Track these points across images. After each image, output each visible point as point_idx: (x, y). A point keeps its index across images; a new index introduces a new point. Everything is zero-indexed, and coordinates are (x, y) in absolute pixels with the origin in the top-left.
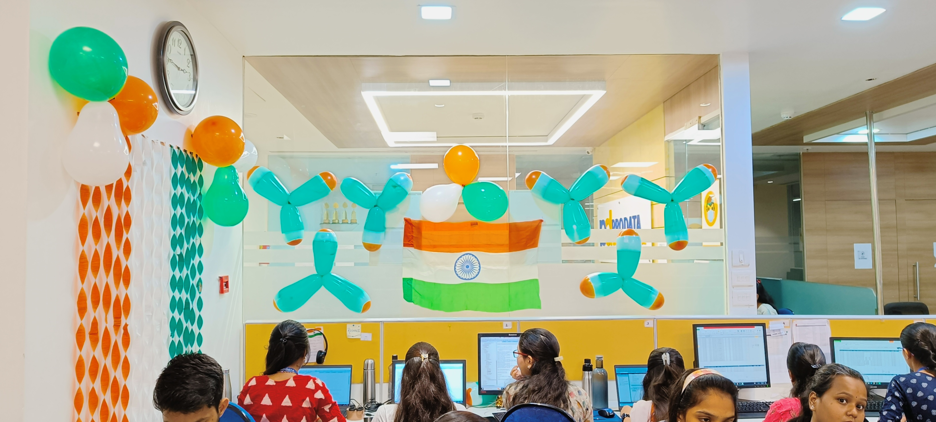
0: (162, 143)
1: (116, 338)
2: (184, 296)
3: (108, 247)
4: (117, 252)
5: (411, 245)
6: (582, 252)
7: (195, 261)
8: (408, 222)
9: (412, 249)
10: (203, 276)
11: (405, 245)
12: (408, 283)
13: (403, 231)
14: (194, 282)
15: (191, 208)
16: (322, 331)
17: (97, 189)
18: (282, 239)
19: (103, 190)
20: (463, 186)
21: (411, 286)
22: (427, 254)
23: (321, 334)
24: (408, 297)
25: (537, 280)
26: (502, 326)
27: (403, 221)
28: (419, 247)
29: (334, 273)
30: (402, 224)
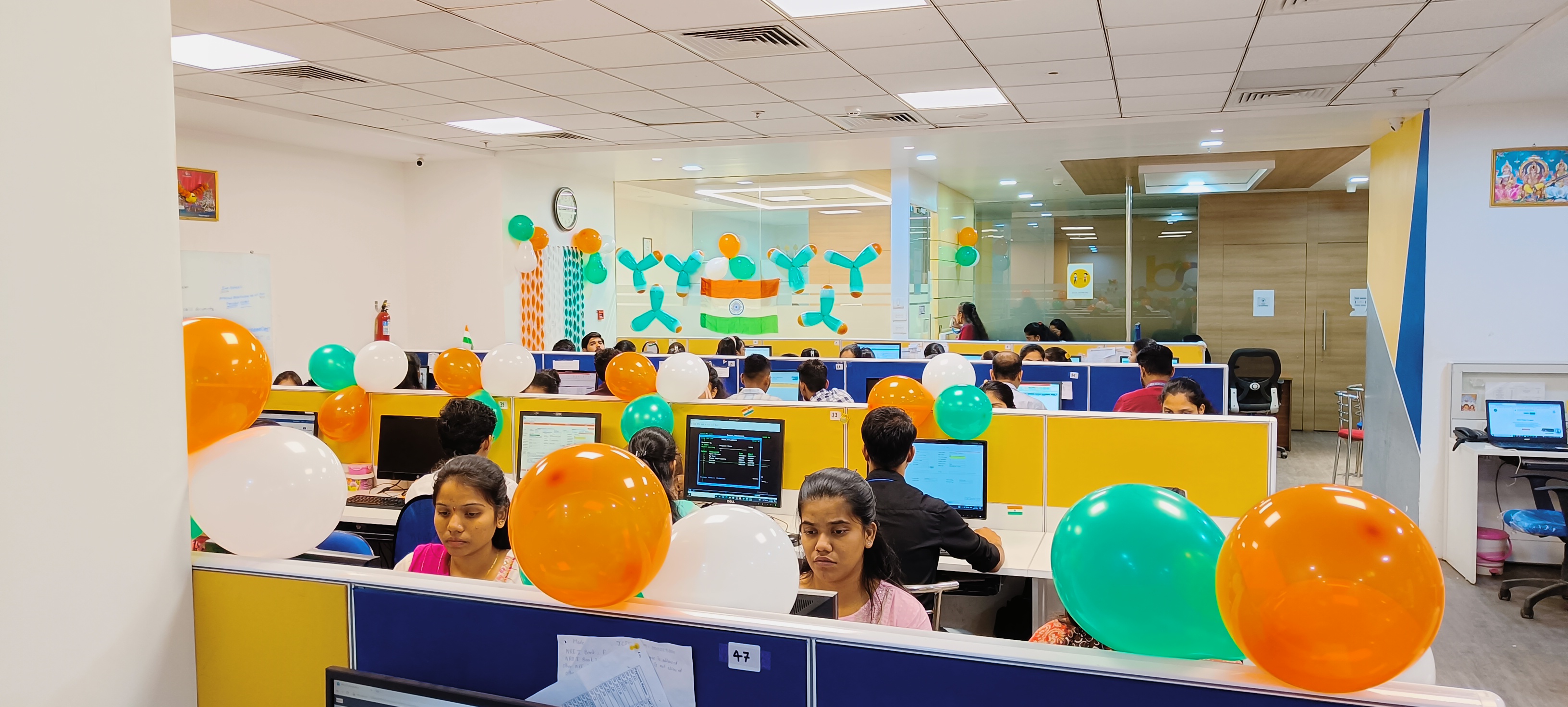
0: (558, 247)
1: (538, 333)
2: (573, 319)
3: (533, 296)
4: (538, 298)
5: (705, 294)
6: (797, 299)
7: (579, 302)
8: (702, 279)
9: (705, 296)
10: (584, 310)
11: (702, 294)
12: (703, 315)
13: (700, 285)
14: (578, 313)
15: (576, 276)
16: (656, 343)
17: (528, 274)
18: (634, 290)
19: (530, 274)
20: (730, 259)
21: (705, 318)
22: (713, 299)
23: (655, 344)
24: (703, 325)
25: (776, 316)
26: (753, 343)
27: (701, 280)
28: (710, 295)
29: (662, 309)
30: (700, 281)
